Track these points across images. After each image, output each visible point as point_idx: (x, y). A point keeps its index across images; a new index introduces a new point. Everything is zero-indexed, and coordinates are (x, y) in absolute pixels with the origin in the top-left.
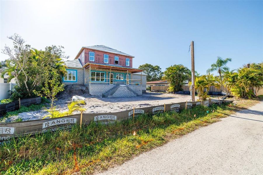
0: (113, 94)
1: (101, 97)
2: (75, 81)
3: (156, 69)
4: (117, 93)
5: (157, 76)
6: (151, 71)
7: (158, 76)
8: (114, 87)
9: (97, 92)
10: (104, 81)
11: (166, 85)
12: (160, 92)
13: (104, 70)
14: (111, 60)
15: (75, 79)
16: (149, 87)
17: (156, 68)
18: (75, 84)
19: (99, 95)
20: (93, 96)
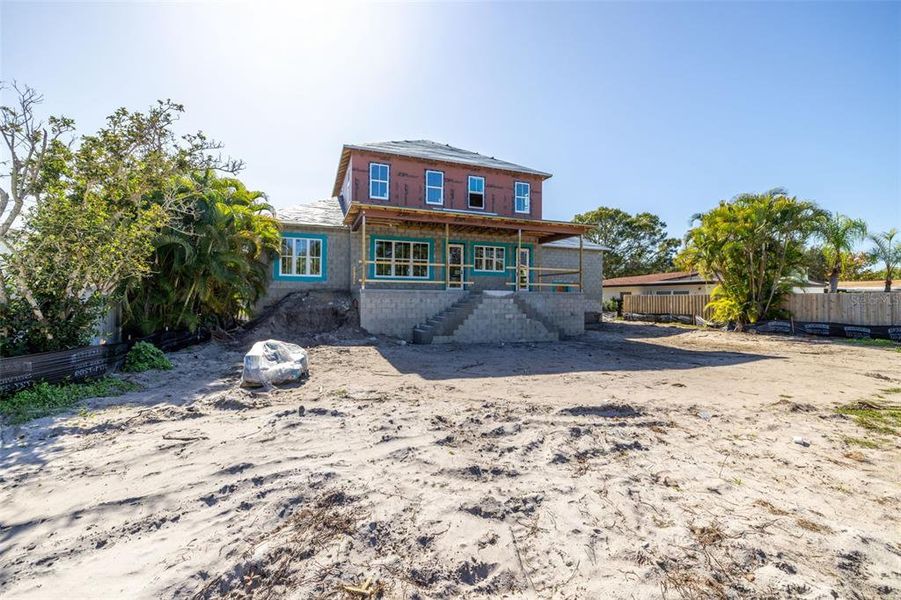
0: (455, 332)
1: (404, 342)
2: (320, 276)
3: (641, 228)
4: (473, 326)
5: (649, 256)
6: (620, 234)
7: (654, 253)
8: (460, 301)
9: (392, 321)
10: (428, 277)
11: (693, 291)
12: (668, 322)
13: (424, 231)
14: (452, 191)
15: (318, 270)
16: (614, 300)
17: (645, 221)
18: (317, 287)
19: (398, 332)
20: (374, 339)
